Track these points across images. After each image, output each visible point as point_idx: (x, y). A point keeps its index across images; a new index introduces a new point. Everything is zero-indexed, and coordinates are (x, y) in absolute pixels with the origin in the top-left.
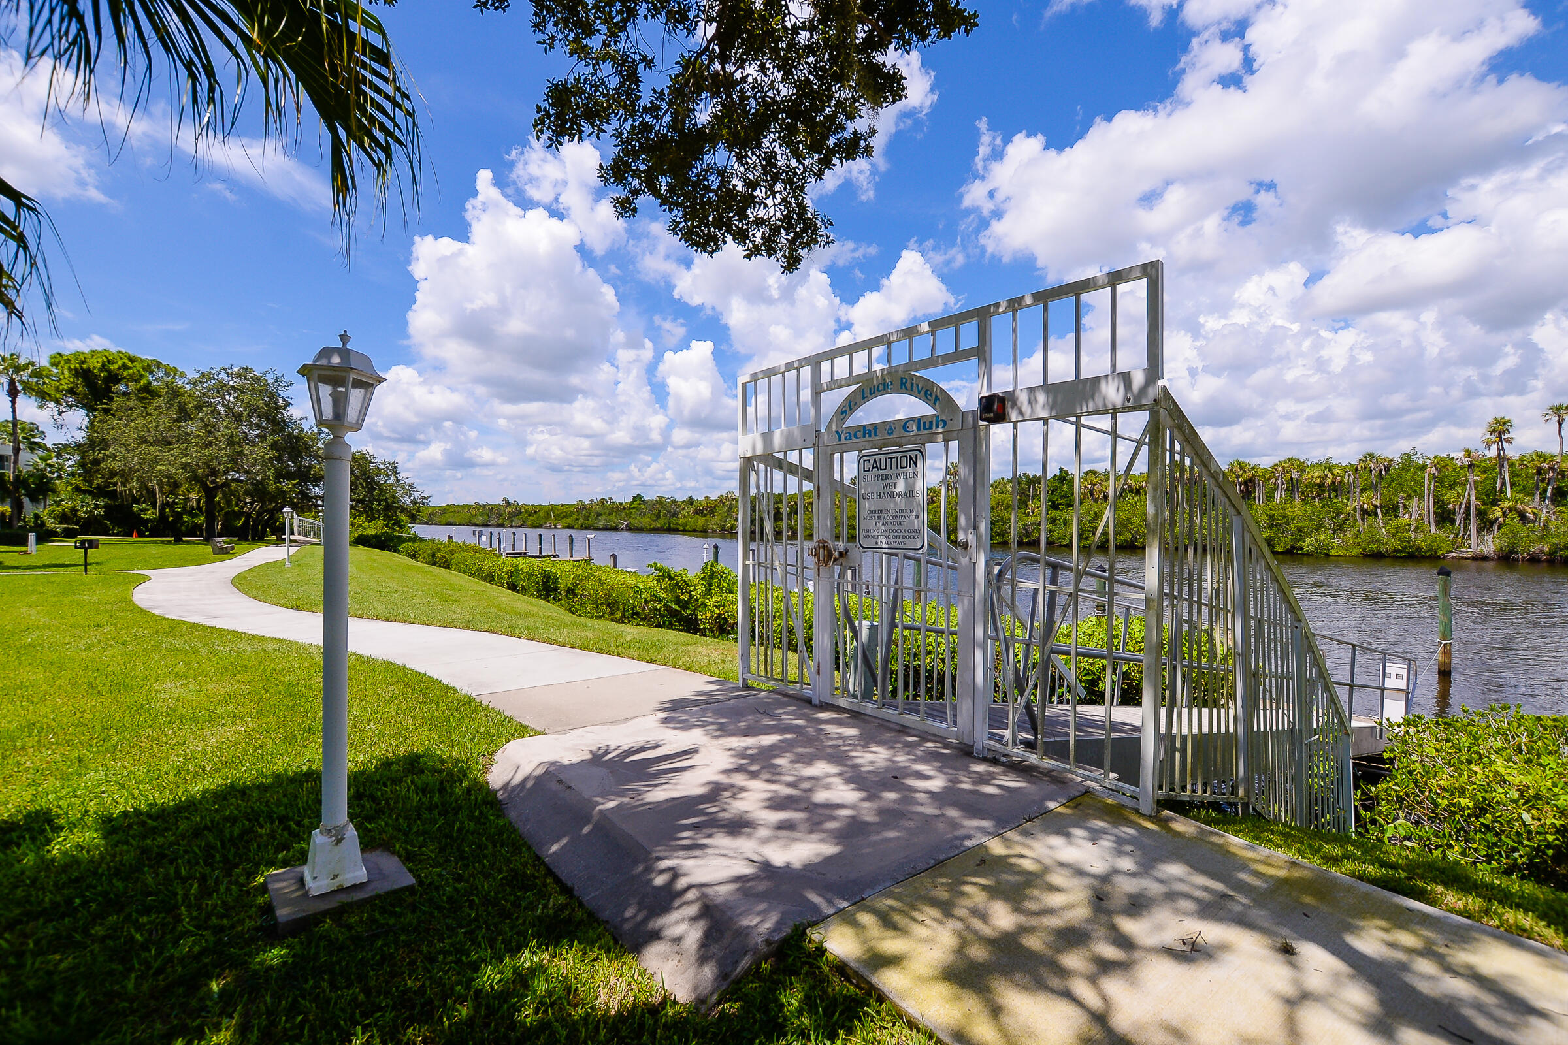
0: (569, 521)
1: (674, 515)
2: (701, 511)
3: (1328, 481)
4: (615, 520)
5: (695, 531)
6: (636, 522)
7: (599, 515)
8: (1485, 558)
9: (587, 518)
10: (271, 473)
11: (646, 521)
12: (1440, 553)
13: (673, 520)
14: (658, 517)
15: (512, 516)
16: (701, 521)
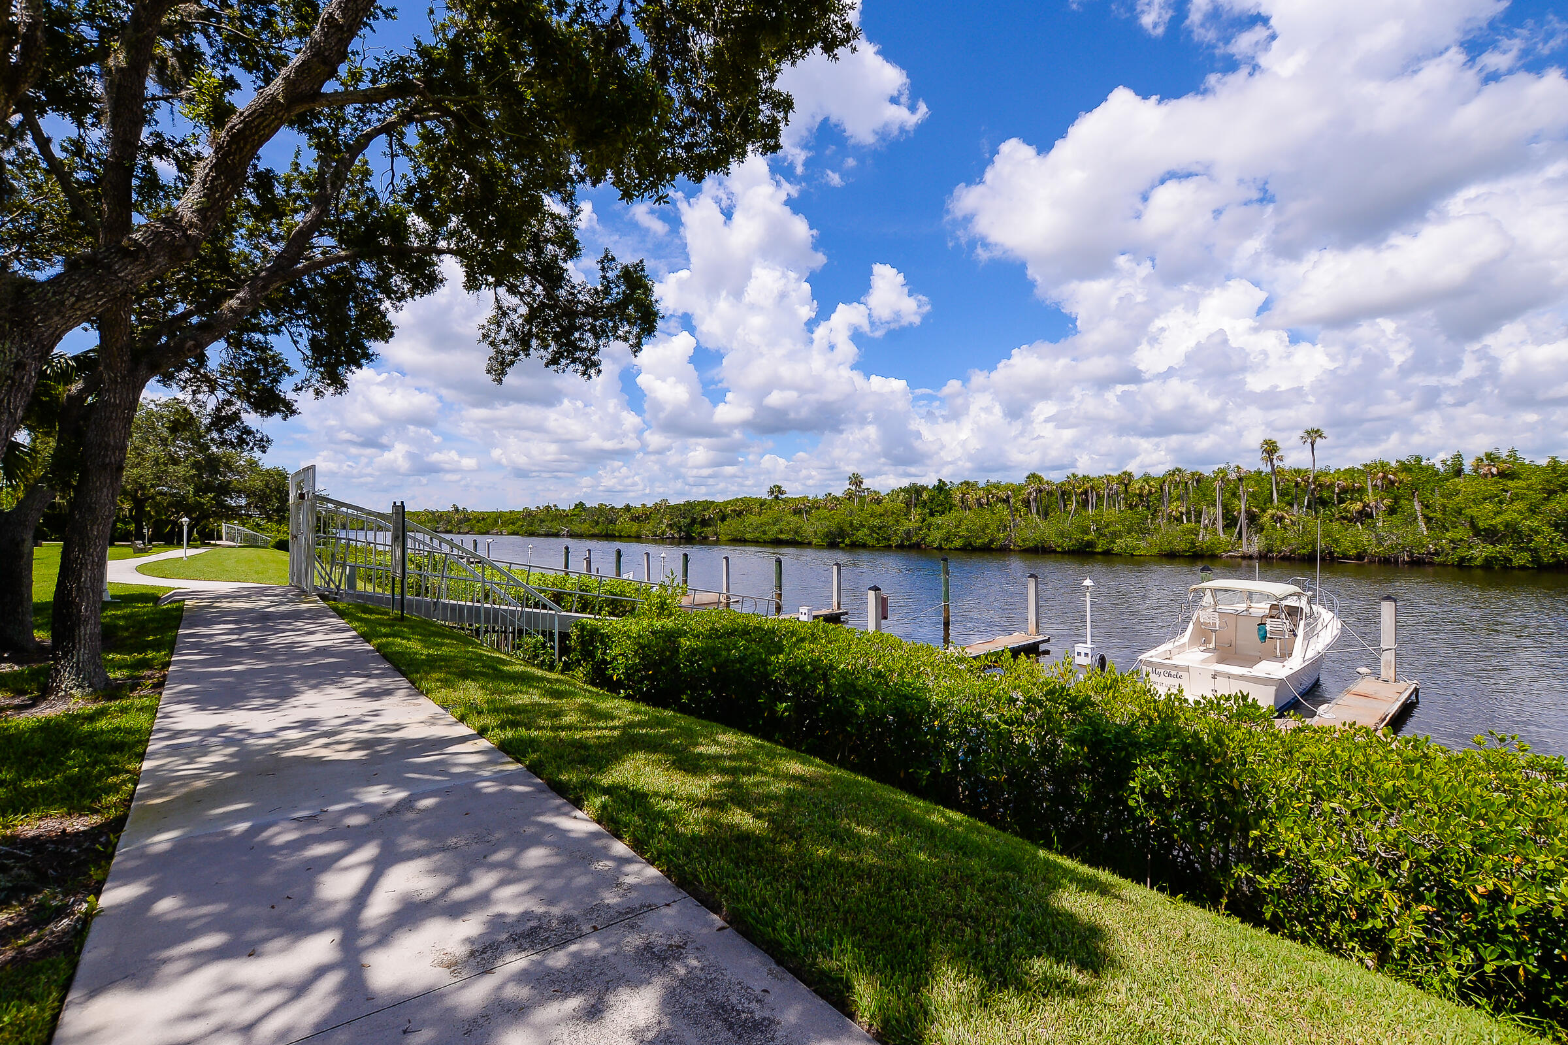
0: (514, 527)
1: (612, 522)
2: (638, 518)
3: (1146, 492)
4: (556, 527)
5: (629, 536)
6: (576, 528)
7: (542, 521)
8: (1251, 557)
9: (531, 524)
10: (190, 488)
11: (584, 528)
12: (1217, 552)
13: (611, 527)
14: (597, 523)
15: (460, 522)
16: (635, 527)
